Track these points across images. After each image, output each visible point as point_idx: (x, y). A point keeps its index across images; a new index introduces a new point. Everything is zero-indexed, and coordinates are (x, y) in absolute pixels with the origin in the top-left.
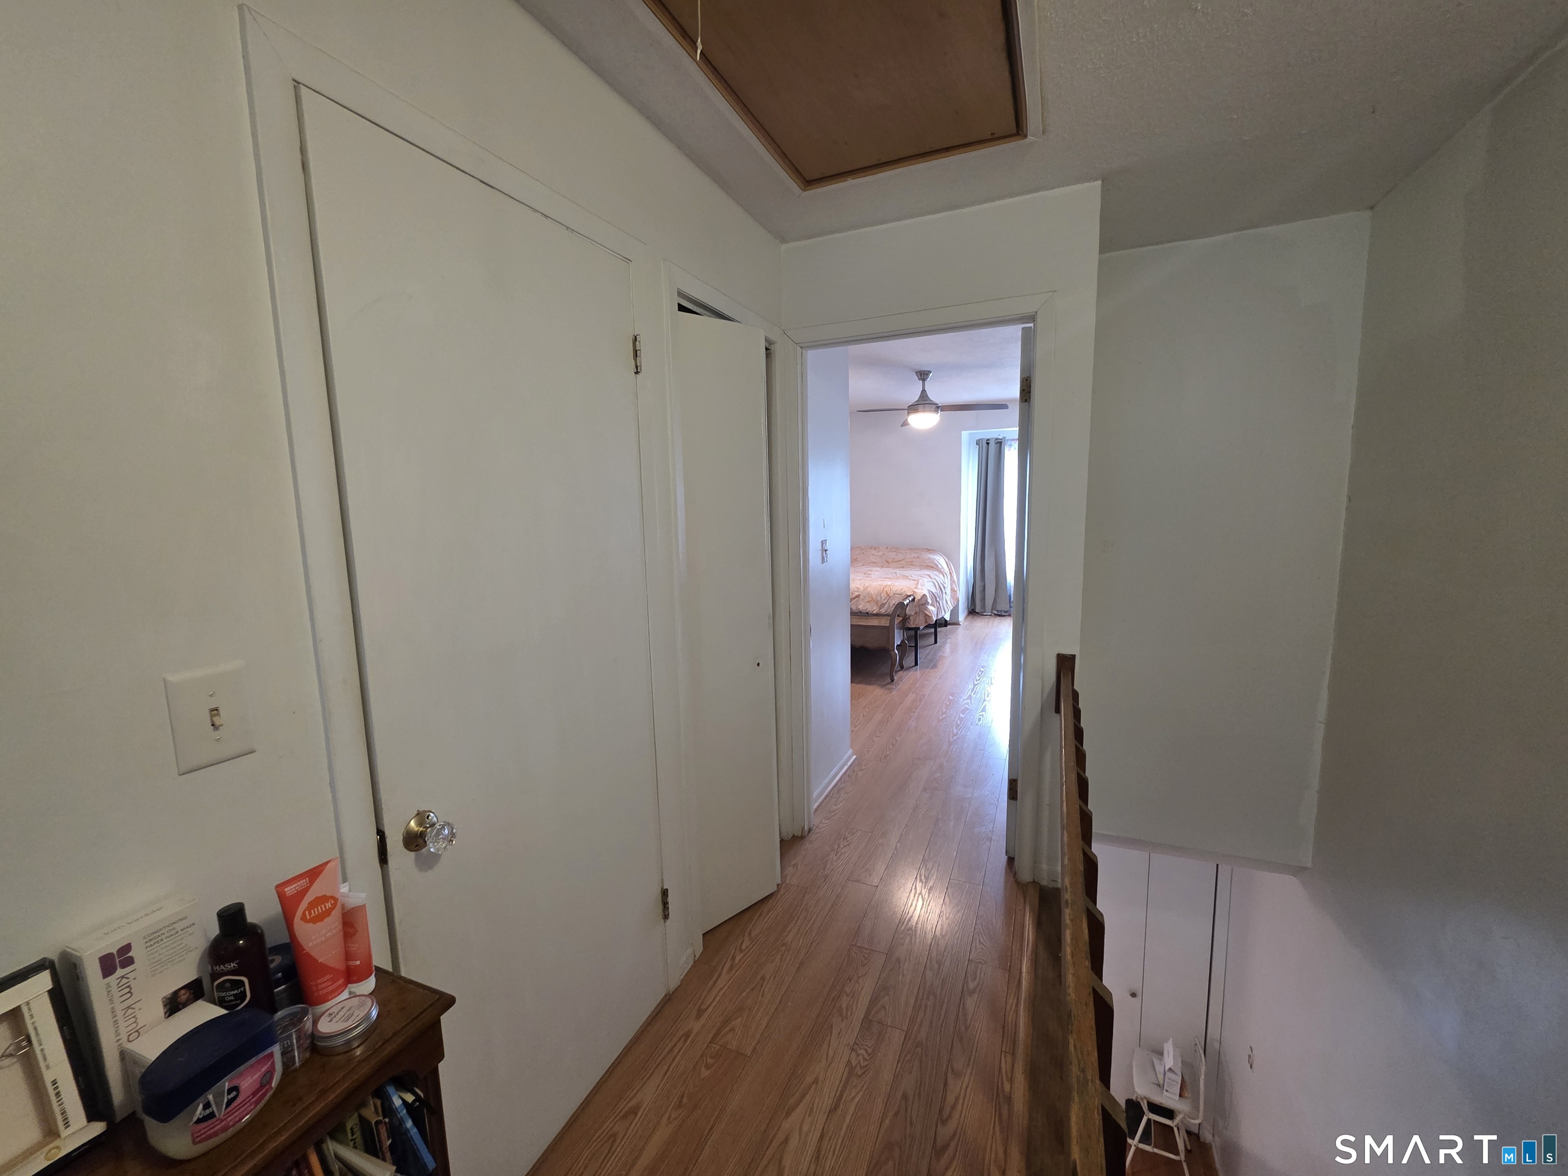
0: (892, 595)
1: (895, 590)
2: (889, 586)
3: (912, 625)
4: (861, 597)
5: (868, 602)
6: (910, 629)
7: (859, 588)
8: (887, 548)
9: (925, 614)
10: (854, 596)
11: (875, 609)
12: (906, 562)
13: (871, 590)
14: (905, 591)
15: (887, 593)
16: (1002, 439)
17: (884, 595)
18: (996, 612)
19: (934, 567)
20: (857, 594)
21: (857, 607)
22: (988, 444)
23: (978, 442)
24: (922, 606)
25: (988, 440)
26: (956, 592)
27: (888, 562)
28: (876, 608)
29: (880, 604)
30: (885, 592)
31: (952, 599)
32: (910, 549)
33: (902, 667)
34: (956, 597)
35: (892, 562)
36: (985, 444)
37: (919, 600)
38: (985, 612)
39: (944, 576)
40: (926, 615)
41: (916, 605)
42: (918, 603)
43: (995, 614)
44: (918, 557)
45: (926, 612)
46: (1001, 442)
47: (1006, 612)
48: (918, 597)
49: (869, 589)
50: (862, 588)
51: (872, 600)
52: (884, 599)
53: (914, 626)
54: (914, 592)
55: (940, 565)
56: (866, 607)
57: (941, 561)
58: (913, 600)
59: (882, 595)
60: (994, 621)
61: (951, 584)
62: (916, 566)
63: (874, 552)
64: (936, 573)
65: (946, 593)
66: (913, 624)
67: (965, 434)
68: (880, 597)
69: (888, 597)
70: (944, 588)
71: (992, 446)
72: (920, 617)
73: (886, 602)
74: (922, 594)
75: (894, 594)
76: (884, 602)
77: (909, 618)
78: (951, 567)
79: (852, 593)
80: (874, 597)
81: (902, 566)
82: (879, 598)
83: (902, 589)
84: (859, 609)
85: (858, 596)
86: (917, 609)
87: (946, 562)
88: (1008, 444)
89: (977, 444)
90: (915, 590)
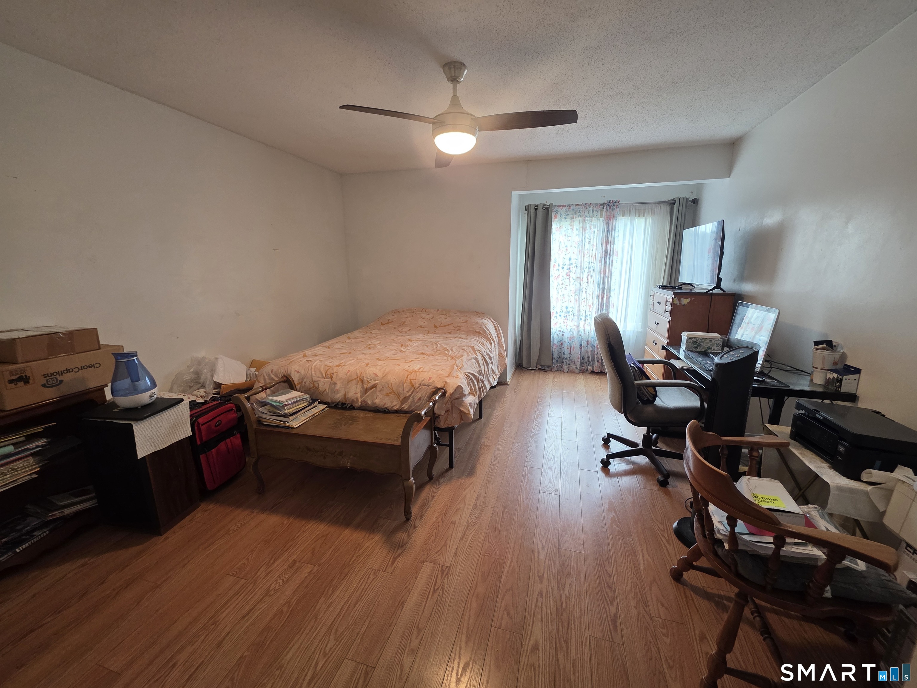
0: (417, 385)
1: (421, 380)
2: (415, 372)
3: (442, 424)
4: (379, 387)
5: (387, 394)
6: (440, 430)
7: (377, 375)
8: (438, 310)
9: (460, 410)
10: (370, 385)
11: (394, 404)
12: (454, 327)
13: (393, 379)
14: (434, 381)
15: (411, 383)
16: (549, 205)
17: (407, 386)
18: (540, 367)
19: (482, 333)
20: (374, 382)
21: (373, 401)
22: (536, 209)
23: (527, 208)
24: (456, 401)
25: (536, 206)
26: (504, 357)
27: (435, 326)
28: (396, 403)
29: (402, 398)
30: (409, 381)
31: (499, 366)
32: (460, 312)
33: (431, 478)
34: (503, 363)
35: (440, 327)
36: (533, 210)
37: (451, 395)
38: (531, 367)
39: (491, 344)
40: (461, 412)
41: (447, 402)
42: (450, 398)
43: (539, 369)
44: (467, 321)
45: (462, 409)
46: (549, 208)
47: (549, 367)
48: (450, 391)
49: (389, 377)
50: (380, 374)
51: (393, 392)
52: (408, 391)
53: (445, 426)
54: (446, 382)
55: (488, 330)
56: (385, 402)
57: (490, 326)
58: (444, 394)
59: (405, 385)
60: (540, 374)
61: (499, 349)
62: (463, 331)
63: (424, 315)
64: (483, 341)
65: (492, 363)
66: (444, 424)
67: (515, 194)
68: (402, 387)
69: (413, 389)
70: (490, 358)
71: (540, 212)
72: (454, 414)
73: (410, 395)
74: (456, 386)
75: (421, 385)
76: (407, 395)
77: (438, 417)
78: (499, 331)
79: (368, 382)
80: (394, 389)
81: (449, 331)
82: (401, 390)
83: (430, 378)
84: (375, 403)
85: (374, 386)
86: (449, 406)
87: (495, 326)
88: (555, 210)
89: (526, 210)
90: (448, 380)
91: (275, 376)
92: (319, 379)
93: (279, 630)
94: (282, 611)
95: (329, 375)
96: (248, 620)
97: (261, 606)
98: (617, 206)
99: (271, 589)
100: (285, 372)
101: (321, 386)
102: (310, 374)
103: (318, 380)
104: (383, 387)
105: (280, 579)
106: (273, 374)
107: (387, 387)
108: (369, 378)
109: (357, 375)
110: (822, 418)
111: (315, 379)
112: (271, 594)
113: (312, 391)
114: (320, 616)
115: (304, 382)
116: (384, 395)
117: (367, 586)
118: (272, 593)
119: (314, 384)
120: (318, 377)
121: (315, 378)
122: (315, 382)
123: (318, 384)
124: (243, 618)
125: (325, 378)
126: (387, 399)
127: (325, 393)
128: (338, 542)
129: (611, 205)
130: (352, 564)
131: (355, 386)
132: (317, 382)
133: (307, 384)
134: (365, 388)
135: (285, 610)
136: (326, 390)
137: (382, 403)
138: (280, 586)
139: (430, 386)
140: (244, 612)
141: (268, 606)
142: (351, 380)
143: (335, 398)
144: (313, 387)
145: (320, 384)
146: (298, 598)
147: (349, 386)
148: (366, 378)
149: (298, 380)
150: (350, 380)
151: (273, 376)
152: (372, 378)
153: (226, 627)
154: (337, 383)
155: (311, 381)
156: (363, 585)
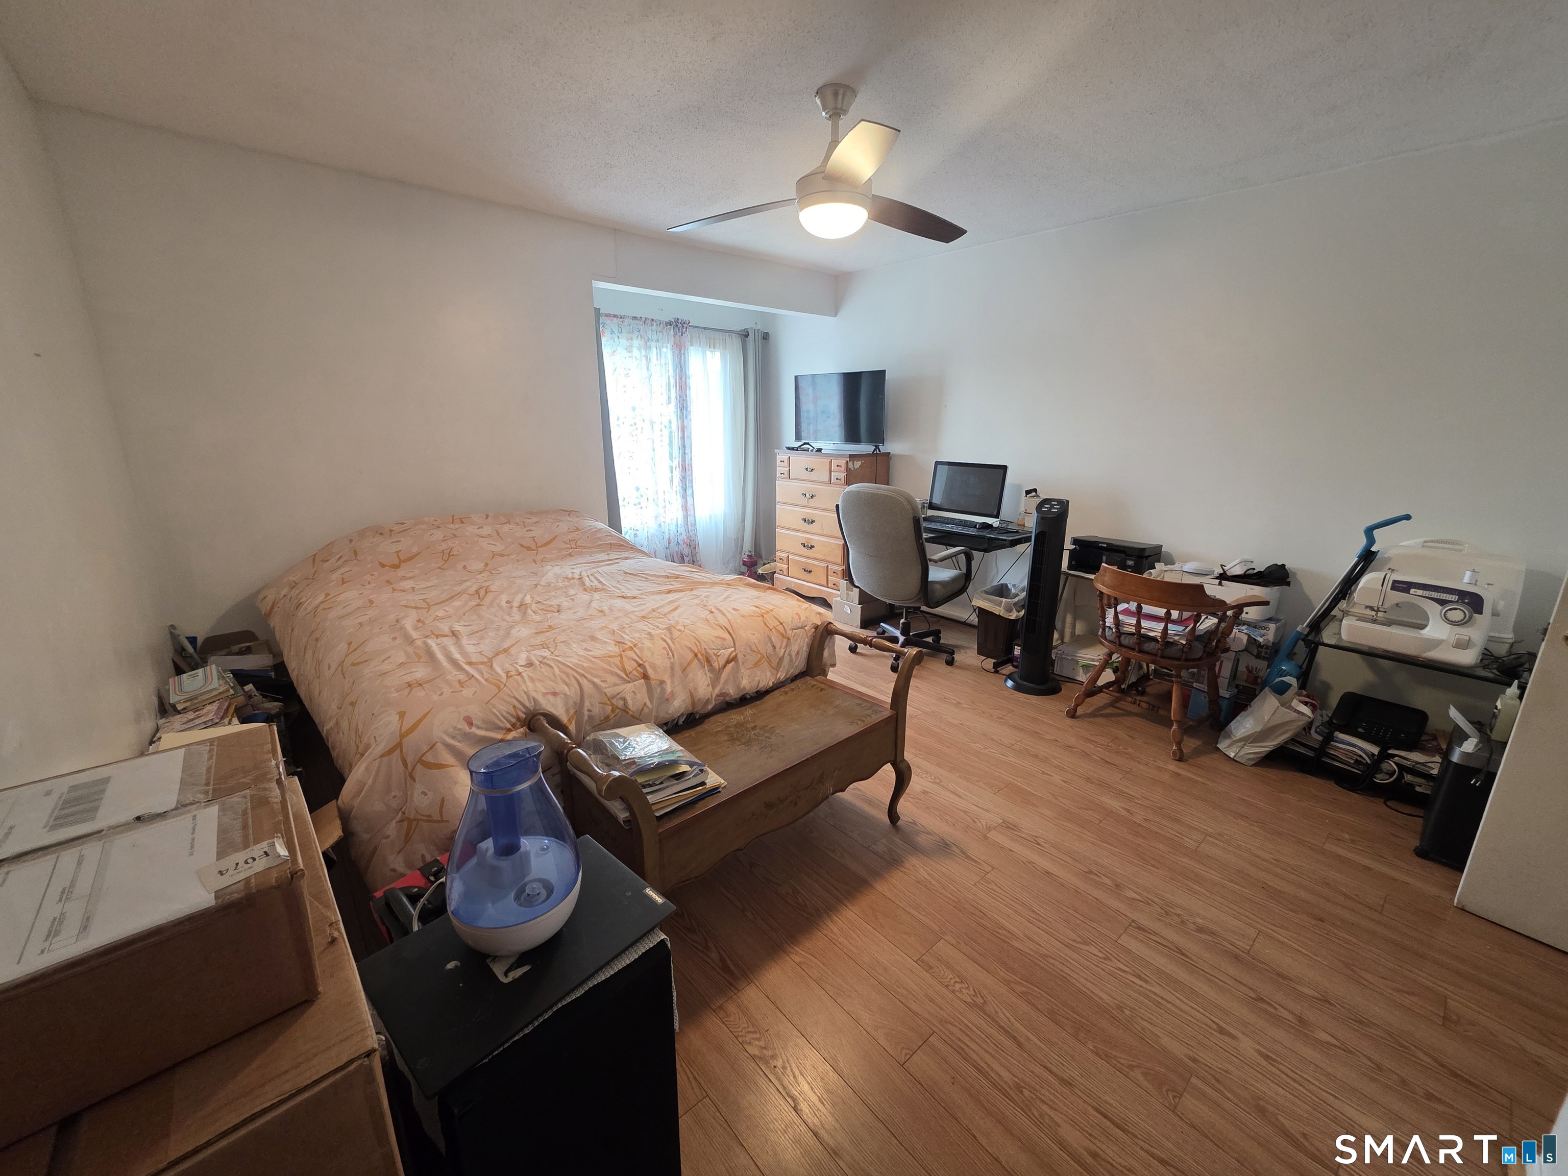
0: (790, 632)
1: (790, 622)
7: (723, 639)
10: (721, 661)
13: (751, 636)
20: (726, 653)
27: (527, 548)
50: (726, 635)
51: (763, 658)
52: (780, 647)
80: (762, 652)
82: (770, 650)
83: (798, 615)
85: (731, 659)
91: (487, 730)
92: (620, 688)
93: (1058, 1002)
94: (1024, 993)
95: (634, 672)
96: (1028, 1039)
97: (1002, 1016)
98: (686, 328)
99: (972, 1001)
100: (514, 707)
101: (631, 701)
102: (591, 686)
103: (618, 692)
104: (745, 656)
105: (954, 986)
106: (479, 728)
107: (749, 651)
108: (715, 648)
109: (692, 651)
110: (1105, 546)
111: (610, 691)
112: (982, 1001)
113: (612, 721)
114: (1045, 951)
115: (586, 709)
116: (751, 668)
117: (1007, 895)
118: (979, 1000)
119: (612, 704)
120: (615, 685)
121: (611, 689)
122: (613, 697)
123: (624, 700)
124: (1020, 1045)
125: (630, 682)
126: (758, 673)
127: (646, 710)
128: (901, 902)
129: (680, 325)
130: (957, 898)
131: (701, 671)
132: (619, 696)
133: (597, 710)
134: (717, 668)
135: (1020, 989)
136: (645, 704)
137: (754, 684)
138: (968, 988)
139: (806, 626)
140: (1008, 1043)
141: (1006, 1009)
142: (689, 664)
143: (670, 712)
144: (613, 711)
145: (627, 698)
146: (1002, 969)
147: (691, 675)
148: (710, 649)
149: (567, 711)
150: (685, 666)
151: (482, 733)
152: (719, 647)
153: (1033, 1072)
154: (664, 679)
155: (605, 700)
156: (1004, 898)
